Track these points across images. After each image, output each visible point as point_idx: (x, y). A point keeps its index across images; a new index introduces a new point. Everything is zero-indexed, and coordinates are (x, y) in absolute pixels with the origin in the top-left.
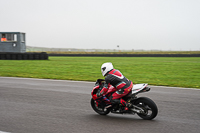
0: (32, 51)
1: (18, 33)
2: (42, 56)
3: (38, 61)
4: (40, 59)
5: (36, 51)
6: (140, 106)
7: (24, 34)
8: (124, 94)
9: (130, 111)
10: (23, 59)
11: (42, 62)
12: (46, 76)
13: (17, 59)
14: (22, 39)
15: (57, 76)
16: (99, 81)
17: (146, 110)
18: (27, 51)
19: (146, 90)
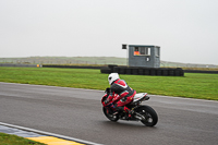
0: (166, 66)
1: (152, 47)
2: (177, 72)
3: (173, 78)
4: (175, 75)
5: (170, 66)
6: (143, 114)
7: (159, 48)
8: (127, 102)
9: (133, 118)
10: (156, 75)
11: (178, 79)
12: (181, 93)
13: (150, 75)
14: (156, 52)
15: (193, 95)
16: (108, 90)
17: (147, 118)
18: (161, 66)
19: (145, 98)
